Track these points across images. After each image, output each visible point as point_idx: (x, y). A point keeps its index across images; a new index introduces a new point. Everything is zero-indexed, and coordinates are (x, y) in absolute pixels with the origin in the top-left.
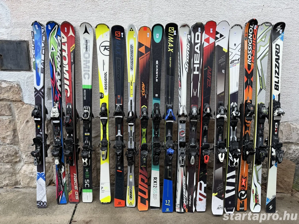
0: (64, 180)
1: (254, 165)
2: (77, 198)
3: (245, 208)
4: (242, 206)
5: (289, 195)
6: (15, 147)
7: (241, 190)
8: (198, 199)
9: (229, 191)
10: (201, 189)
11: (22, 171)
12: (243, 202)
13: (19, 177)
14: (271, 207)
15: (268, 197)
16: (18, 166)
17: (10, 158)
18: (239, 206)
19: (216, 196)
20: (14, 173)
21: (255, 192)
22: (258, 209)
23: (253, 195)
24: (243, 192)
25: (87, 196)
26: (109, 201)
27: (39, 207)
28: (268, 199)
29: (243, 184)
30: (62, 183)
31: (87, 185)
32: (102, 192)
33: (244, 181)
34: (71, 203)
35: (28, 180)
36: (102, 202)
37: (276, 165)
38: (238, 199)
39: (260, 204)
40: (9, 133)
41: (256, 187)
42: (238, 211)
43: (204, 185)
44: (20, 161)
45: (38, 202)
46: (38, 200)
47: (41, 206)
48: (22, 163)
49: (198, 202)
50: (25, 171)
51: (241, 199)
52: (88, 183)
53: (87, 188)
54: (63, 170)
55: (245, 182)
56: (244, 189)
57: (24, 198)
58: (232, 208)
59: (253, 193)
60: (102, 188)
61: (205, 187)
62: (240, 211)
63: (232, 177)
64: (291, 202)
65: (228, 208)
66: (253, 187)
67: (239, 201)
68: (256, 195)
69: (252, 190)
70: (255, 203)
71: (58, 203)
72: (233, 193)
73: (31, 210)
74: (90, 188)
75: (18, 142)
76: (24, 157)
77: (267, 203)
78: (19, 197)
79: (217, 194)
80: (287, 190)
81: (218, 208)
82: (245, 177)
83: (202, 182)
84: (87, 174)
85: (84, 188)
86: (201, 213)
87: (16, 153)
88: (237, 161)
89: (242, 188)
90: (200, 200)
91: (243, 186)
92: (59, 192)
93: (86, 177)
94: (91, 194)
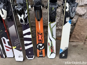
1: (49, 23)
3: (44, 55)
4: (41, 53)
5: (83, 43)
7: (39, 43)
8: (5, 50)
9: (27, 45)
10: (5, 43)
12: (42, 51)
14: (63, 55)
15: (61, 48)
18: (39, 54)
19: (15, 49)
21: (50, 45)
22: (53, 56)
23: (49, 47)
24: (41, 45)
28: (61, 50)
29: (40, 38)
33: (40, 36)
37: (70, 21)
38: (38, 50)
39: (55, 53)
41: (51, 41)
42: (38, 57)
43: (7, 41)
49: (6, 52)
51: (40, 50)
55: (41, 38)
56: (41, 42)
58: (32, 56)
59: (49, 45)
61: (8, 42)
62: (40, 57)
63: (28, 34)
64: (82, 49)
65: (29, 56)
66: (49, 41)
67: (38, 51)
68: (51, 46)
69: (48, 43)
70: (51, 52)
72: (31, 46)
77: (60, 52)
79: (15, 47)
80: (81, 40)
81: (19, 57)
82: (41, 33)
83: (4, 38)
86: (10, 58)
88: (21, 18)
89: (40, 42)
90: (7, 50)
91: (40, 40)
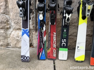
0: (45, 38)
2: (55, 55)
6: (7, 16)
11: (11, 35)
13: (9, 40)
16: (9, 32)
17: (3, 25)
20: (6, 37)
25: (63, 54)
26: (83, 60)
27: (23, 61)
30: (42, 41)
31: (64, 45)
32: (78, 51)
34: (49, 59)
35: (15, 42)
36: (76, 60)
40: (2, 4)
44: (10, 28)
45: (22, 56)
46: (22, 54)
47: (25, 60)
48: (11, 30)
50: (13, 35)
52: (64, 42)
53: (64, 47)
54: (44, 29)
57: (12, 54)
60: (78, 47)
71: (39, 59)
73: (16, 63)
74: (66, 47)
75: (9, 12)
76: (13, 24)
78: (8, 53)
84: (65, 34)
85: (61, 47)
87: (8, 21)
92: (40, 49)
93: (64, 37)
94: (67, 52)
